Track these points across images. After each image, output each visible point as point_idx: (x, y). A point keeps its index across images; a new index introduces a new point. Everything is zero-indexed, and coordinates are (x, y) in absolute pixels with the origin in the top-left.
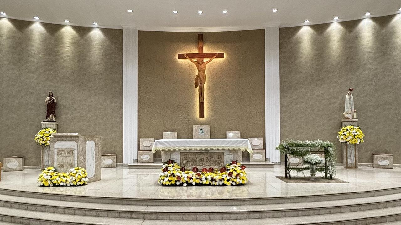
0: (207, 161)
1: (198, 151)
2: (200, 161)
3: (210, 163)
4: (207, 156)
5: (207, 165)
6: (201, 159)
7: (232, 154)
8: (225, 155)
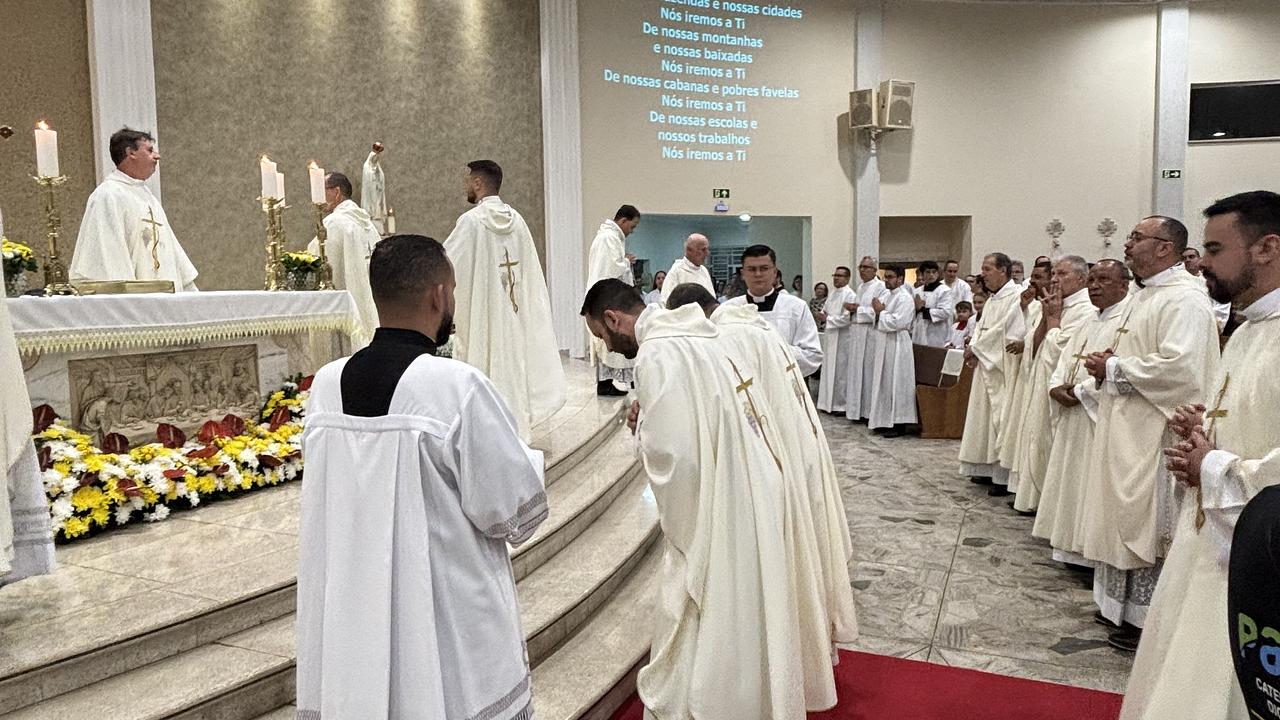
0: (196, 392)
1: (155, 348)
2: (168, 395)
3: (209, 398)
4: (193, 369)
5: (196, 410)
6: (171, 385)
7: (286, 350)
8: (262, 357)
